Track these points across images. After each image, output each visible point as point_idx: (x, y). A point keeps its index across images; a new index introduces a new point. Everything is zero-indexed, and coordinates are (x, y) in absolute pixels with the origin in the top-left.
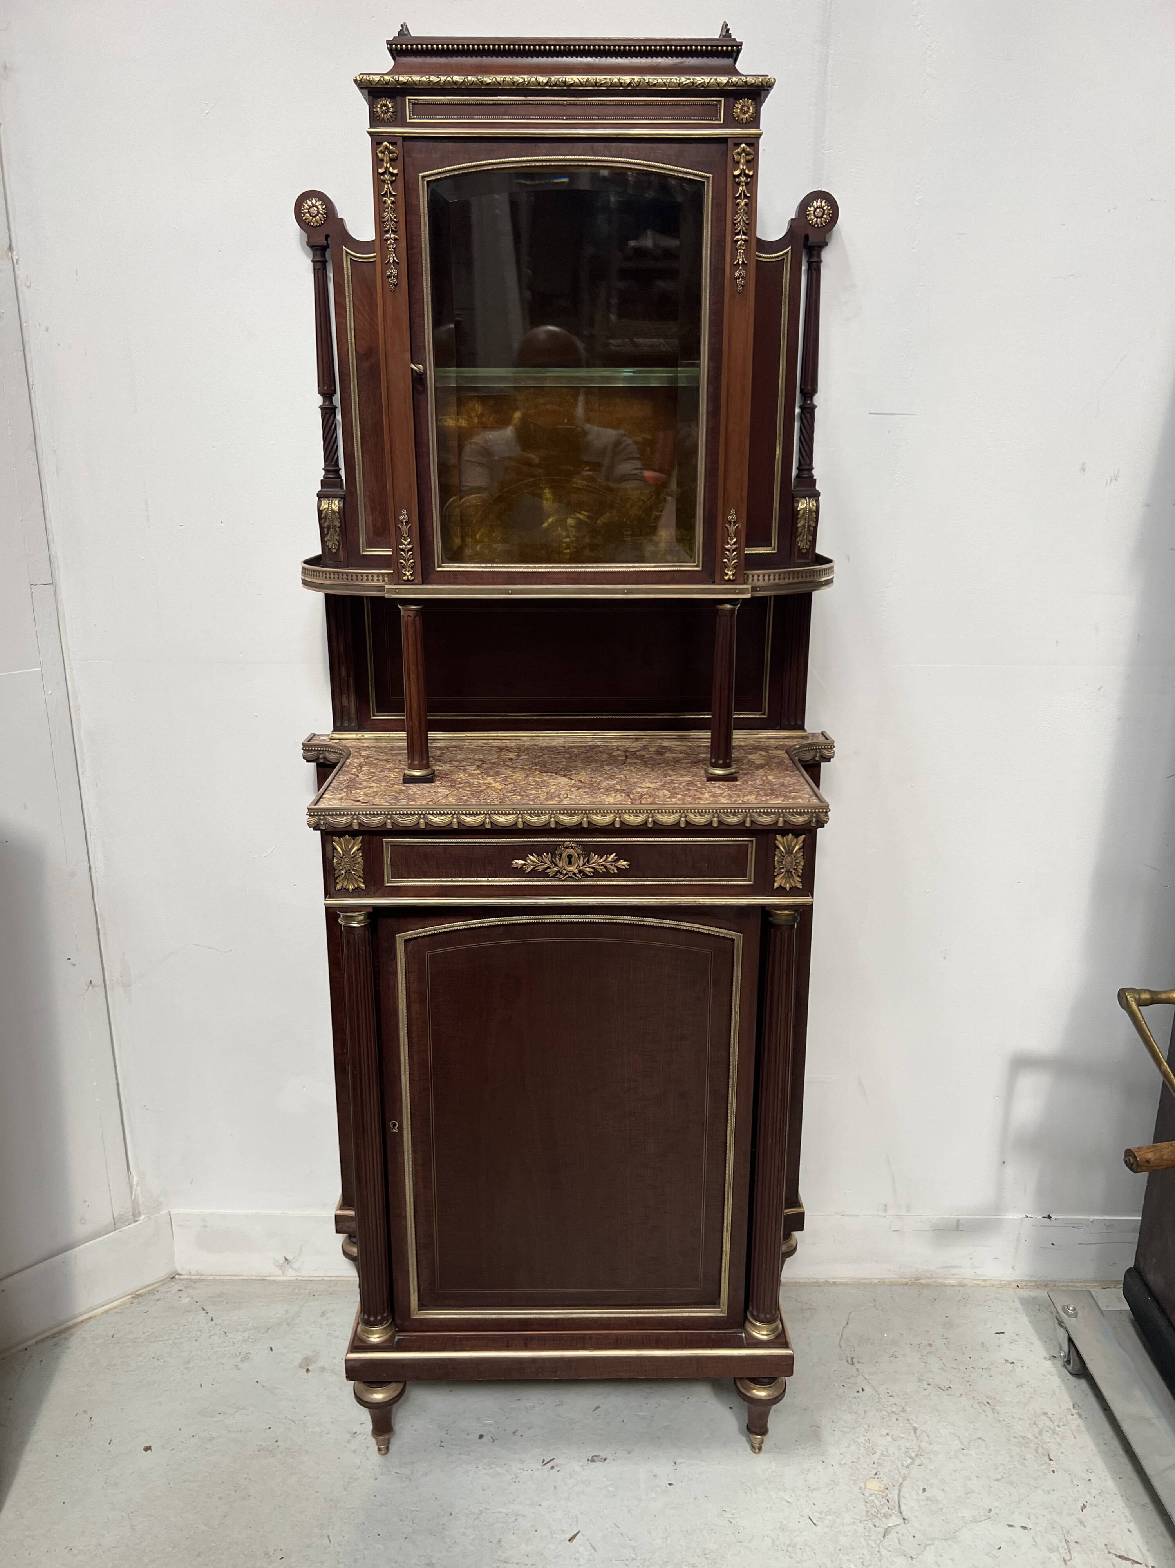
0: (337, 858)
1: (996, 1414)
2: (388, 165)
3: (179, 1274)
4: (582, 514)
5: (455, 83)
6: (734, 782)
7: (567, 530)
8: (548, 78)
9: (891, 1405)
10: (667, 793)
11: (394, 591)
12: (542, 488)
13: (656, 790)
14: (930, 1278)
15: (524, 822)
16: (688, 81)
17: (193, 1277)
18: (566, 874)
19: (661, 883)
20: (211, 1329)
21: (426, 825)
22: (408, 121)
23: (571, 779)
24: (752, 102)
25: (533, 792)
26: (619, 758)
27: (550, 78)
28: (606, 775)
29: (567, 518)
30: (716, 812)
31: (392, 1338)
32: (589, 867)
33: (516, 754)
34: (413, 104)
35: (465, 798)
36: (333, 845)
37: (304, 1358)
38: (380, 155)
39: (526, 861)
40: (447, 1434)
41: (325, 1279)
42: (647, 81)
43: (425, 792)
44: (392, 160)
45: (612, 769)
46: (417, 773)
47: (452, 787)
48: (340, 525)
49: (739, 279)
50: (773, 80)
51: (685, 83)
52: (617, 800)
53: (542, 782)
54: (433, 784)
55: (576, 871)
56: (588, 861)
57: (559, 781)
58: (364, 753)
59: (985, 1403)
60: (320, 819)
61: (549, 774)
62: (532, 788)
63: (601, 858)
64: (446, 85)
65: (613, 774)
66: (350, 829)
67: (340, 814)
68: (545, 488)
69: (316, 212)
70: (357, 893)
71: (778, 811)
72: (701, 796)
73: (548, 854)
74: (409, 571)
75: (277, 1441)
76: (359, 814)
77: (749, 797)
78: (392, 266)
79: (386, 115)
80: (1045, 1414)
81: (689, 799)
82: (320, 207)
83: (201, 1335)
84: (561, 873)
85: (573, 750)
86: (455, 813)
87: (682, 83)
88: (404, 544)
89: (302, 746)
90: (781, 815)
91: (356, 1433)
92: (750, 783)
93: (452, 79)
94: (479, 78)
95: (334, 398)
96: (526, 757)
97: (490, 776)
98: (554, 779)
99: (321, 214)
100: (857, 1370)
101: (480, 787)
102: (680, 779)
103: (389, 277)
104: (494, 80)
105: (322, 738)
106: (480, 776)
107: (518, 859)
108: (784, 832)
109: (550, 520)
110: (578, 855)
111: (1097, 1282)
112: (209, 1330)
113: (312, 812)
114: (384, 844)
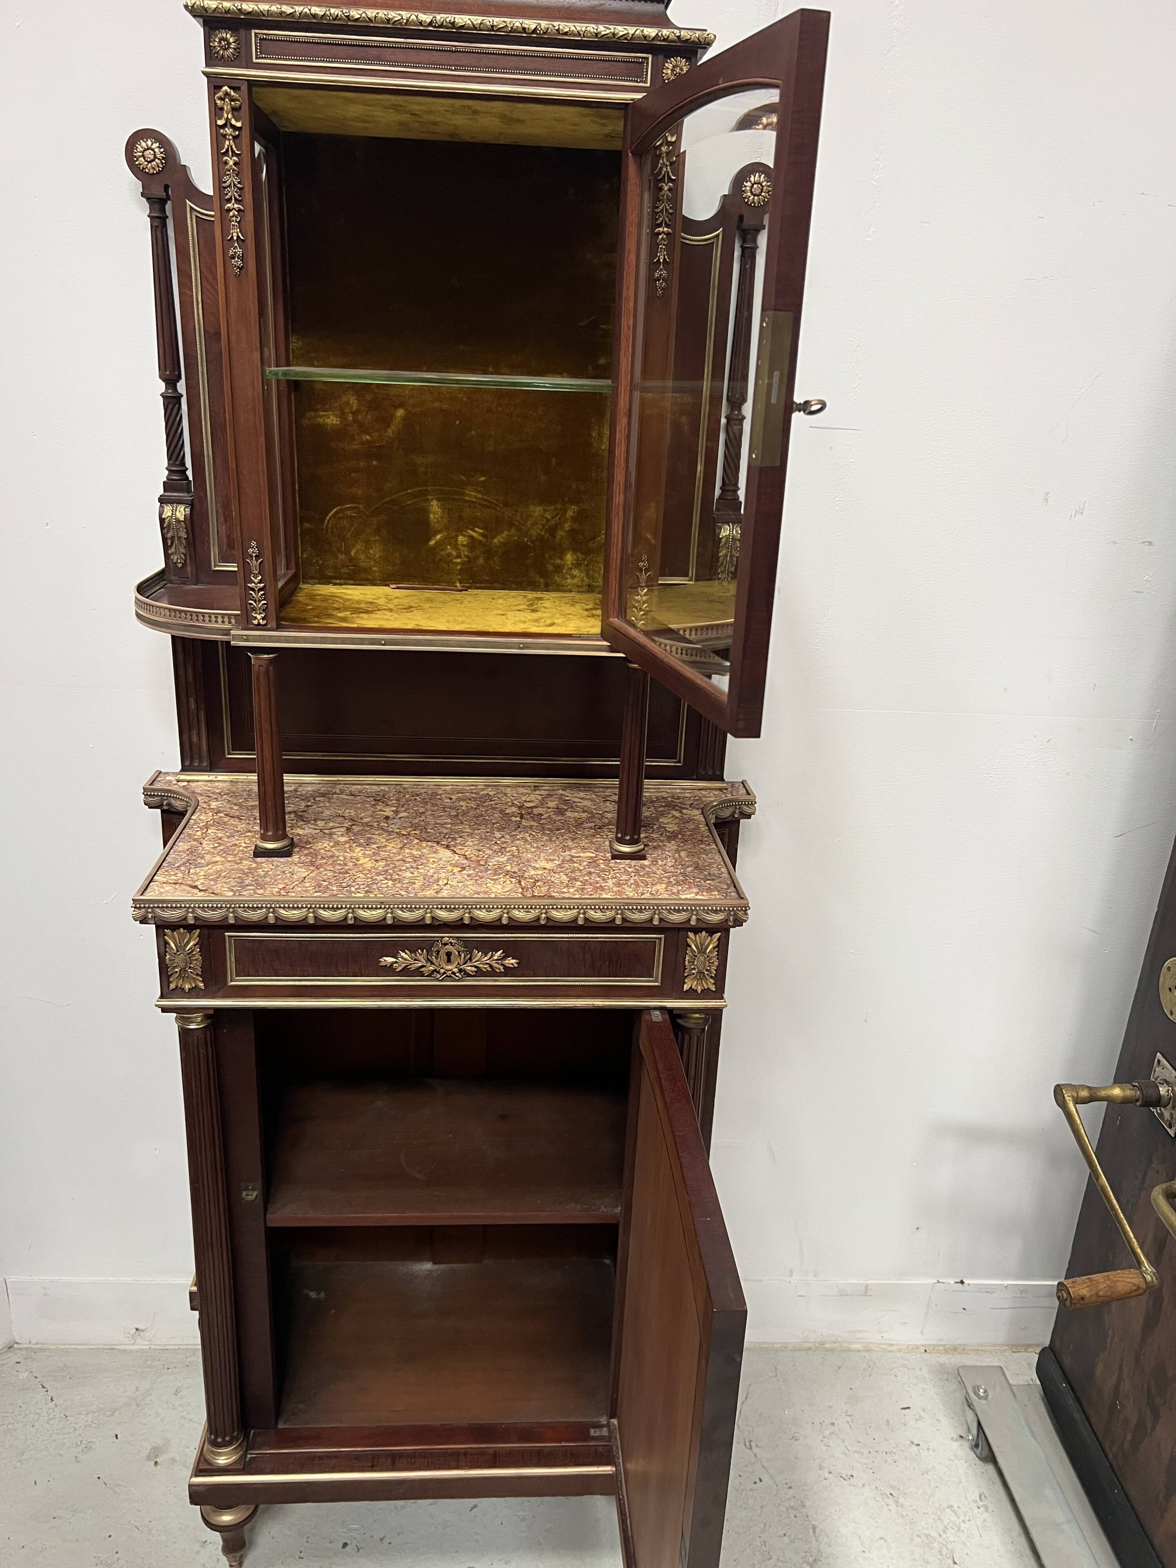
0: (170, 954)
1: (899, 1508)
2: (230, 116)
3: (17, 1343)
4: (475, 531)
5: (315, 16)
6: (642, 861)
7: (457, 549)
8: (432, 17)
9: (789, 1499)
10: (565, 877)
11: (240, 638)
12: (428, 500)
13: (552, 874)
14: (835, 1342)
15: (394, 918)
16: (608, 31)
17: (34, 1346)
18: (444, 973)
19: (555, 983)
20: (50, 1412)
21: (276, 920)
22: (255, 60)
23: (455, 852)
24: (686, 61)
25: (408, 874)
26: (514, 819)
27: (435, 17)
28: (496, 847)
29: (457, 536)
30: (620, 908)
31: (244, 1456)
32: (471, 966)
33: (395, 809)
34: (260, 39)
35: (325, 883)
36: (164, 939)
37: (154, 1448)
38: (218, 102)
39: (397, 958)
40: (307, 1542)
41: (182, 1347)
42: (556, 28)
43: (278, 872)
44: (234, 109)
45: (503, 837)
46: (271, 846)
47: (312, 863)
48: (186, 536)
50: (713, 37)
51: (603, 33)
52: (506, 889)
53: (420, 857)
54: (289, 859)
55: (456, 970)
56: (470, 959)
57: (440, 856)
58: (214, 804)
59: (888, 1493)
60: (147, 912)
61: (429, 843)
62: (407, 868)
63: (486, 955)
64: (303, 18)
65: (504, 845)
66: (184, 923)
67: (172, 907)
68: (432, 500)
69: (152, 157)
70: (194, 993)
71: (691, 909)
72: (603, 885)
73: (422, 951)
74: (260, 613)
75: (117, 1553)
76: (195, 907)
77: (658, 887)
78: (236, 244)
79: (226, 53)
80: (951, 1507)
81: (589, 888)
82: (157, 150)
83: (38, 1419)
84: (438, 972)
85: (461, 803)
86: (311, 907)
87: (600, 33)
88: (254, 583)
89: (143, 791)
90: (695, 913)
91: (206, 1541)
92: (660, 863)
93: (310, 10)
94: (344, 11)
95: (178, 384)
96: (405, 814)
97: (360, 845)
98: (435, 853)
99: (159, 159)
100: (755, 1455)
101: (345, 864)
102: (582, 855)
103: (233, 257)
104: (364, 15)
105: (168, 778)
106: (347, 846)
107: (388, 956)
108: (696, 930)
109: (438, 537)
110: (459, 952)
111: (1007, 1345)
112: (48, 1412)
113: (137, 904)
114: (227, 938)
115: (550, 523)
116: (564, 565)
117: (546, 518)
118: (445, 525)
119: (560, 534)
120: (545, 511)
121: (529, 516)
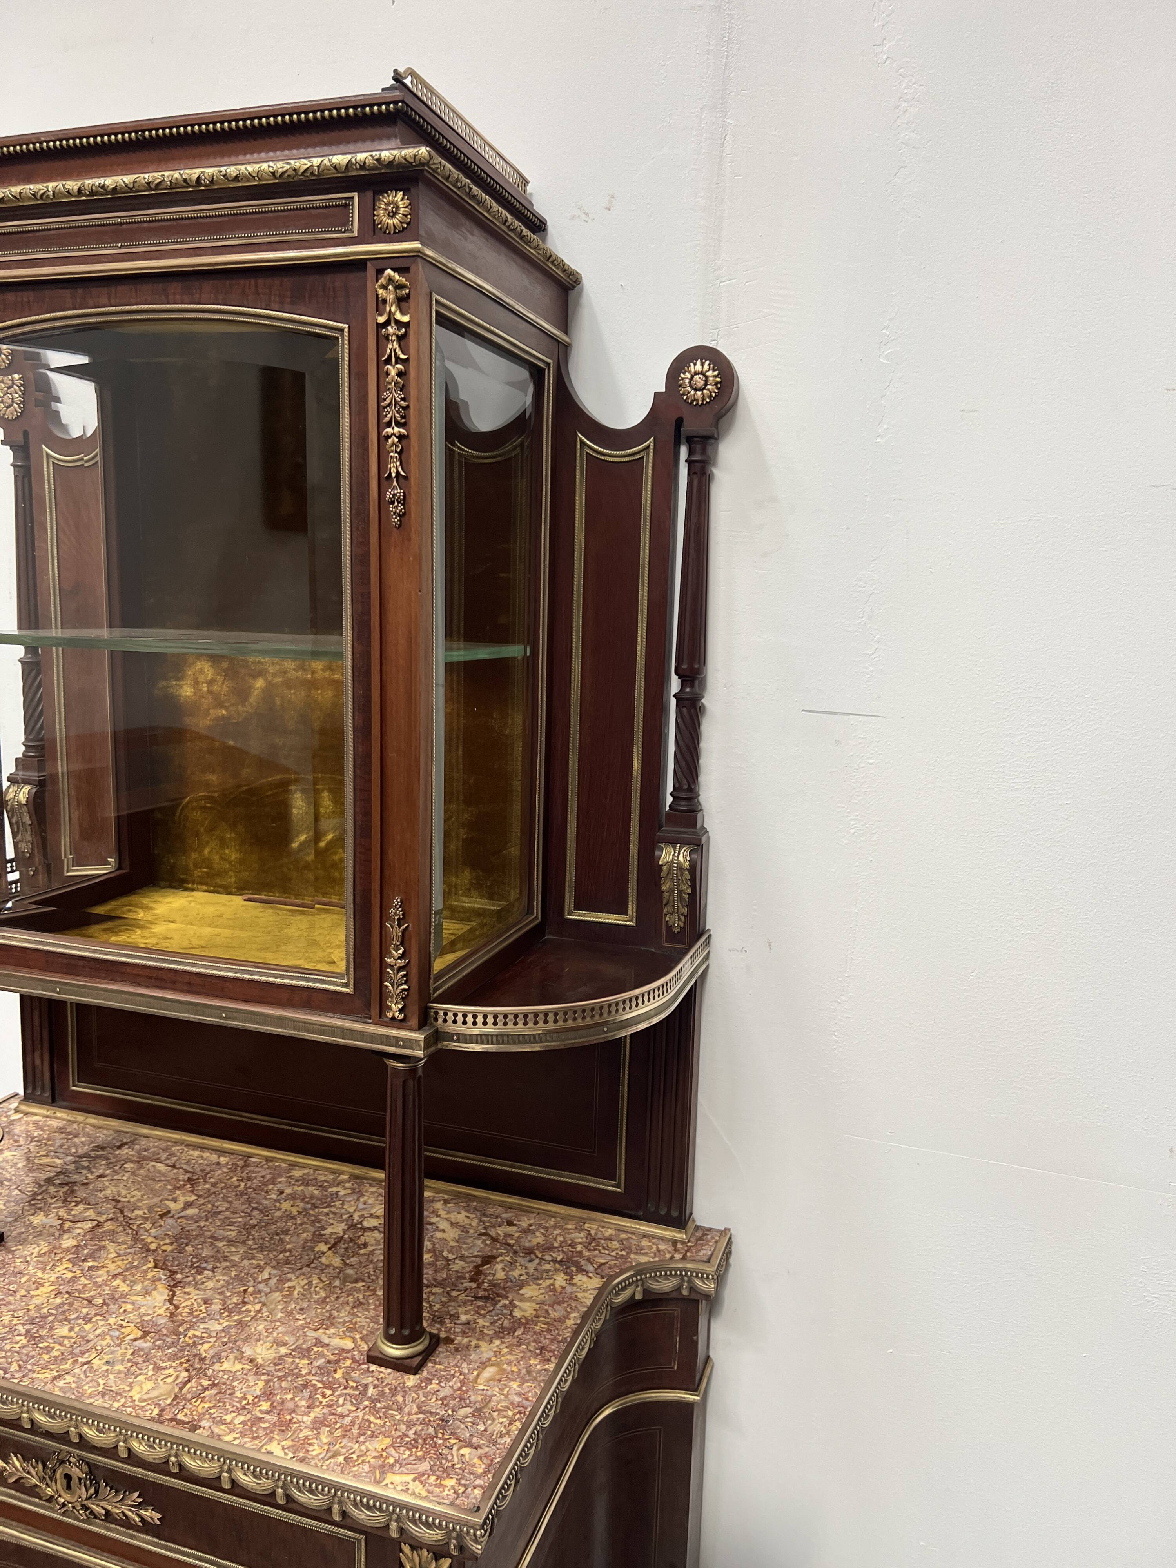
6: (405, 1378)
10: (260, 1387)
13: (251, 1374)
16: (287, 167)
18: (65, 1504)
19: (211, 1566)
23: (171, 1299)
24: (404, 195)
25: (64, 1331)
26: (319, 1247)
27: (82, 183)
28: (235, 1300)
32: (98, 1505)
33: (193, 1199)
39: (7, 1463)
42: (224, 173)
45: (268, 1280)
48: (30, 822)
49: (393, 503)
51: (282, 170)
52: (151, 1395)
53: (119, 1298)
55: (79, 1505)
56: (96, 1494)
57: (145, 1301)
62: (77, 1317)
63: (117, 1495)
65: (251, 1298)
71: (388, 1509)
73: (37, 1463)
84: (57, 1501)
87: (277, 171)
90: (394, 1516)
92: (433, 1385)
97: (75, 1259)
98: (145, 1294)
99: (17, 404)
102: (334, 1341)
106: (59, 1257)
110: (80, 1479)
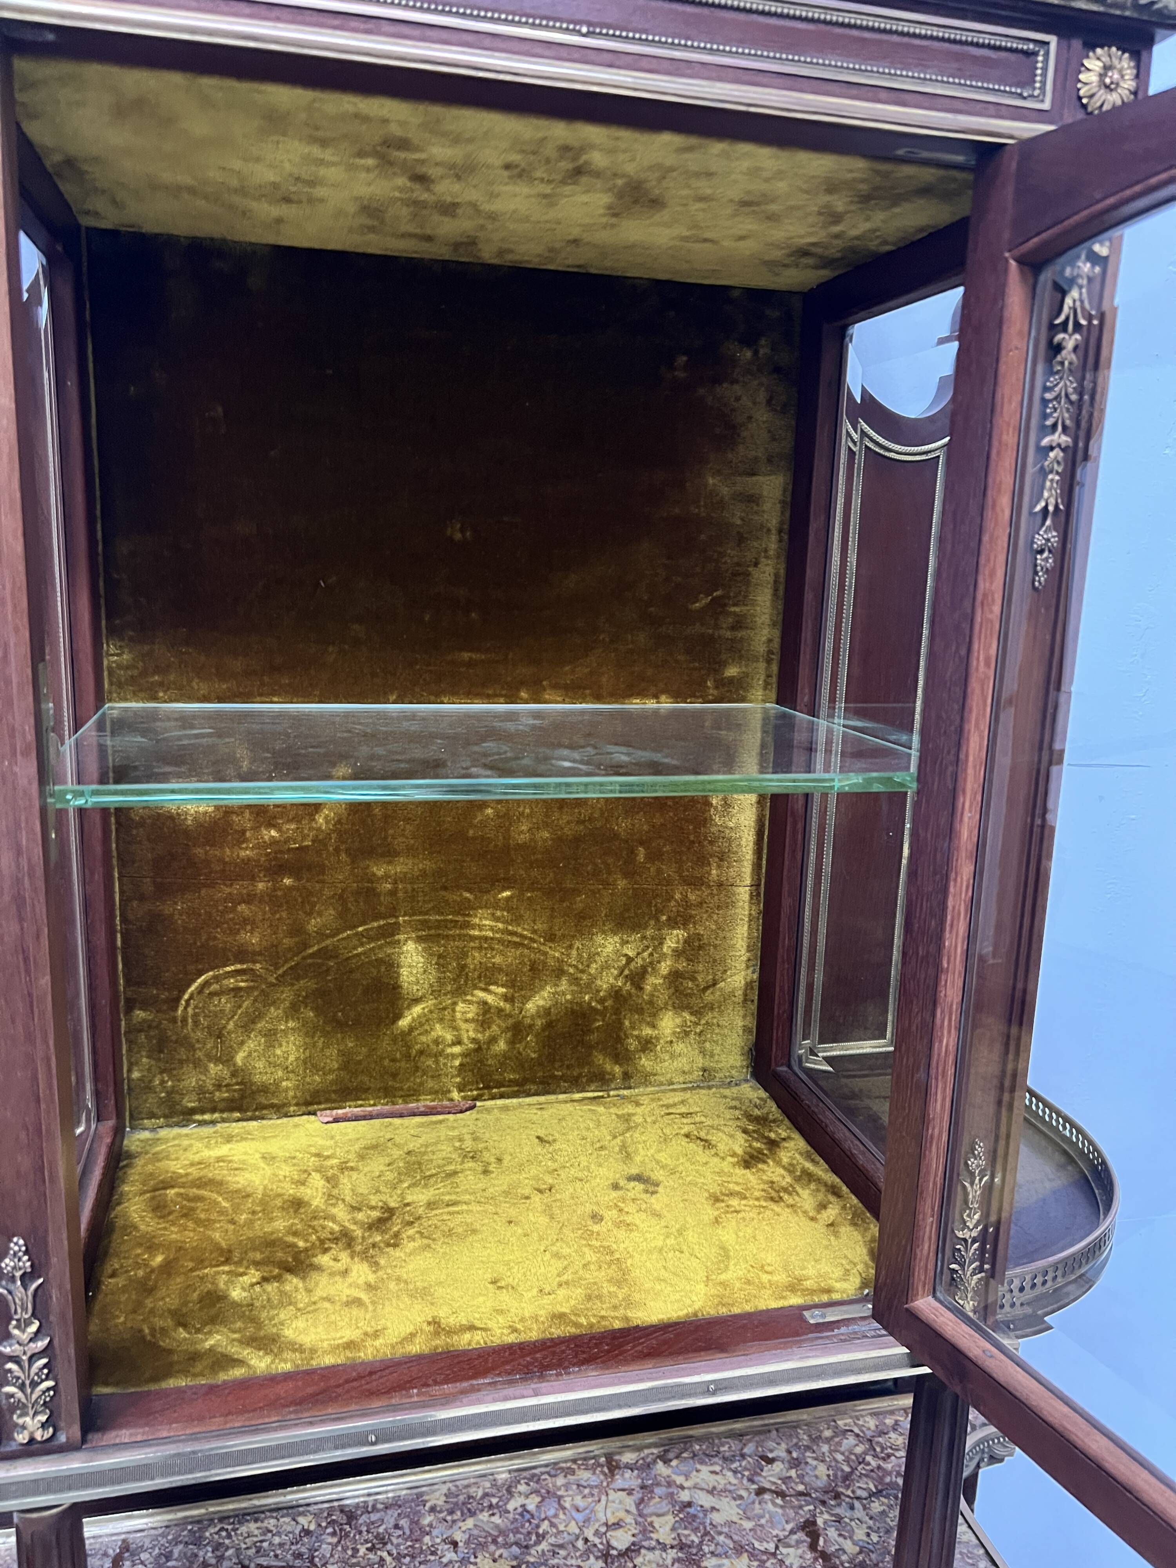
7: (455, 1028)
12: (399, 941)
24: (1130, 60)
49: (1042, 552)
74: (36, 1414)
88: (18, 1342)
115: (632, 966)
116: (657, 1039)
117: (626, 955)
118: (431, 986)
119: (653, 982)
120: (624, 943)
121: (592, 958)
